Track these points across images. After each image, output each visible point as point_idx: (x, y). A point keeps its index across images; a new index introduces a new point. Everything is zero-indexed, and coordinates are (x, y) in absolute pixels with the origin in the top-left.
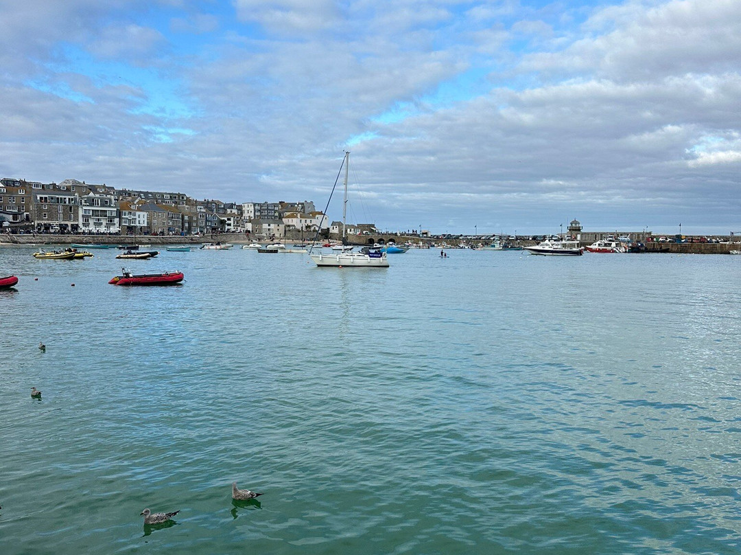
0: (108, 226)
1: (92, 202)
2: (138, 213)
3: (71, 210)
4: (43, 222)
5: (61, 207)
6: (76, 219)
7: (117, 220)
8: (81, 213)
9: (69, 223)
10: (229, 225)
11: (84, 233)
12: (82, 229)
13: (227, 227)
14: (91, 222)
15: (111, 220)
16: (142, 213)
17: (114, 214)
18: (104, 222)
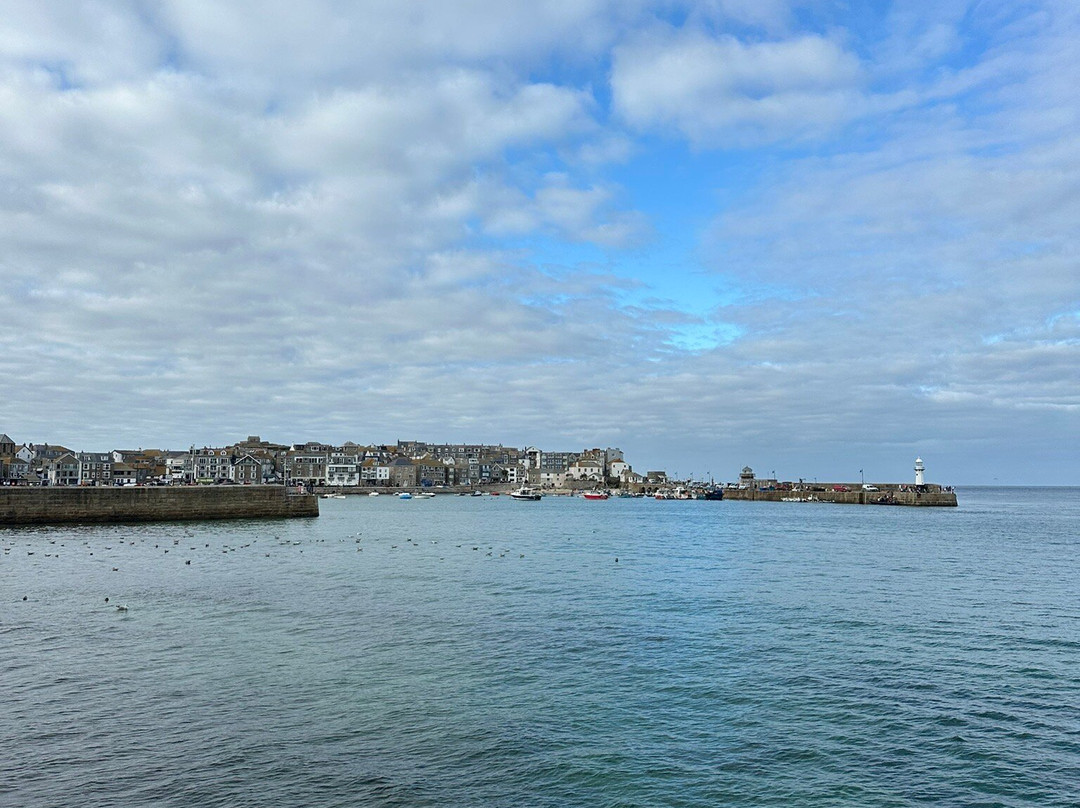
0: (349, 480)
1: (337, 460)
2: (378, 468)
3: (320, 468)
4: (297, 478)
5: (311, 466)
6: (323, 475)
7: (357, 475)
8: (327, 470)
9: (318, 479)
10: (512, 475)
11: (329, 486)
12: (328, 482)
13: (510, 478)
14: (336, 477)
15: (352, 475)
16: (383, 469)
17: (355, 470)
18: (347, 477)
